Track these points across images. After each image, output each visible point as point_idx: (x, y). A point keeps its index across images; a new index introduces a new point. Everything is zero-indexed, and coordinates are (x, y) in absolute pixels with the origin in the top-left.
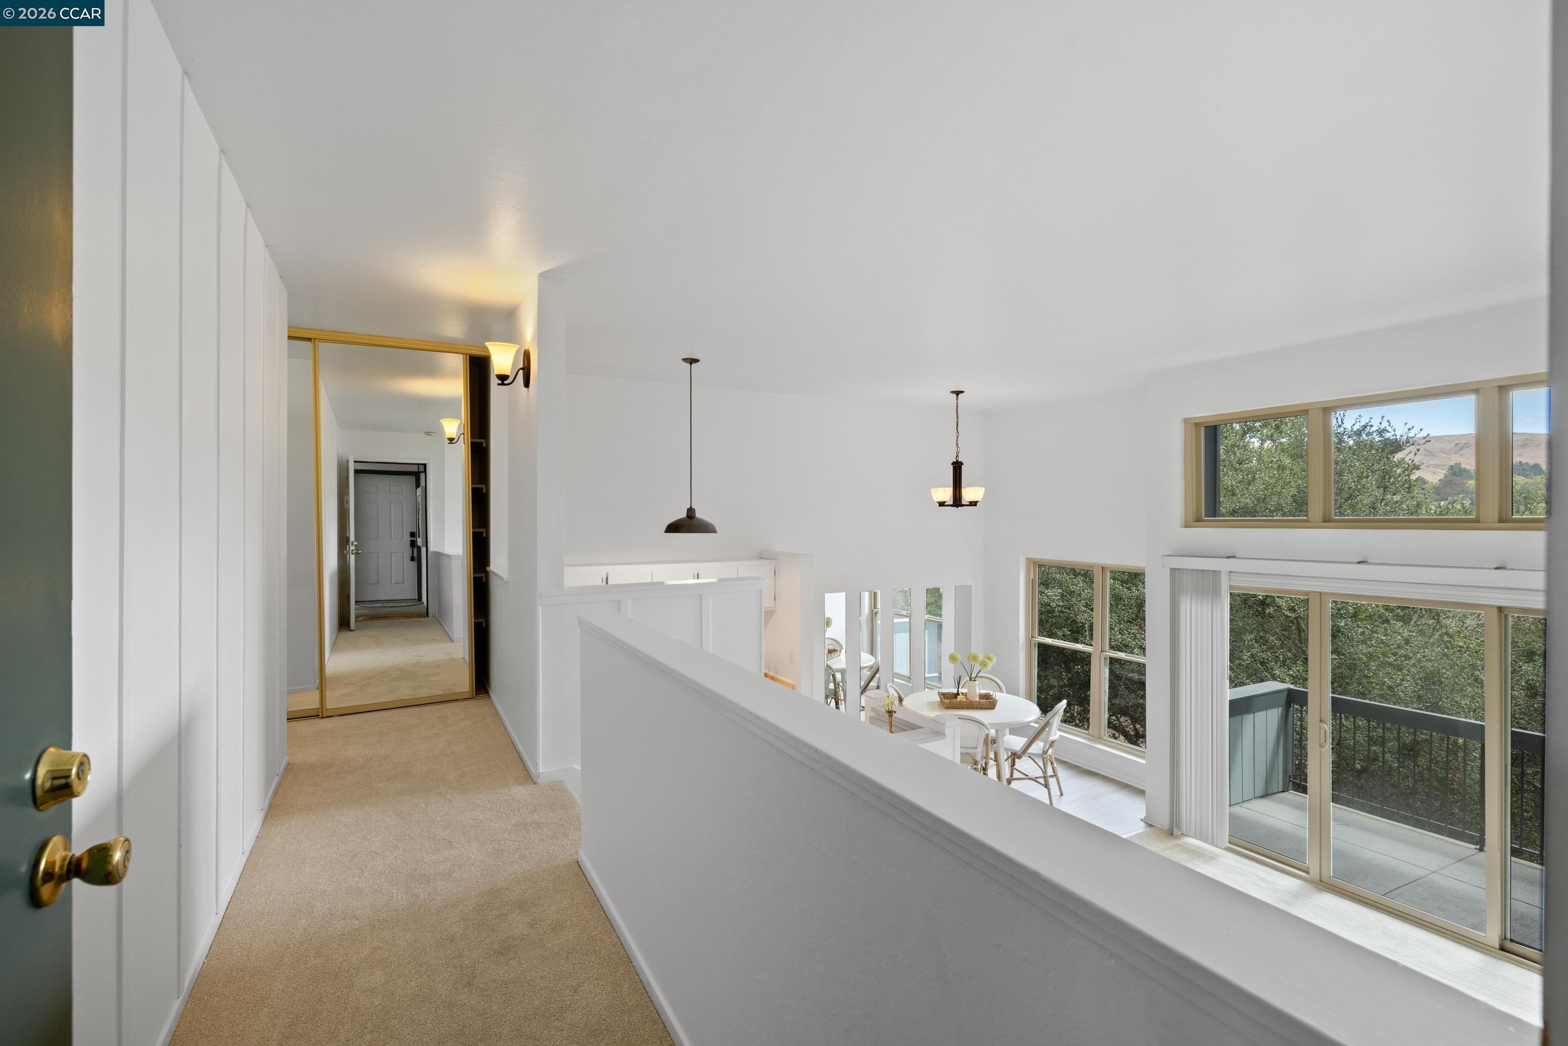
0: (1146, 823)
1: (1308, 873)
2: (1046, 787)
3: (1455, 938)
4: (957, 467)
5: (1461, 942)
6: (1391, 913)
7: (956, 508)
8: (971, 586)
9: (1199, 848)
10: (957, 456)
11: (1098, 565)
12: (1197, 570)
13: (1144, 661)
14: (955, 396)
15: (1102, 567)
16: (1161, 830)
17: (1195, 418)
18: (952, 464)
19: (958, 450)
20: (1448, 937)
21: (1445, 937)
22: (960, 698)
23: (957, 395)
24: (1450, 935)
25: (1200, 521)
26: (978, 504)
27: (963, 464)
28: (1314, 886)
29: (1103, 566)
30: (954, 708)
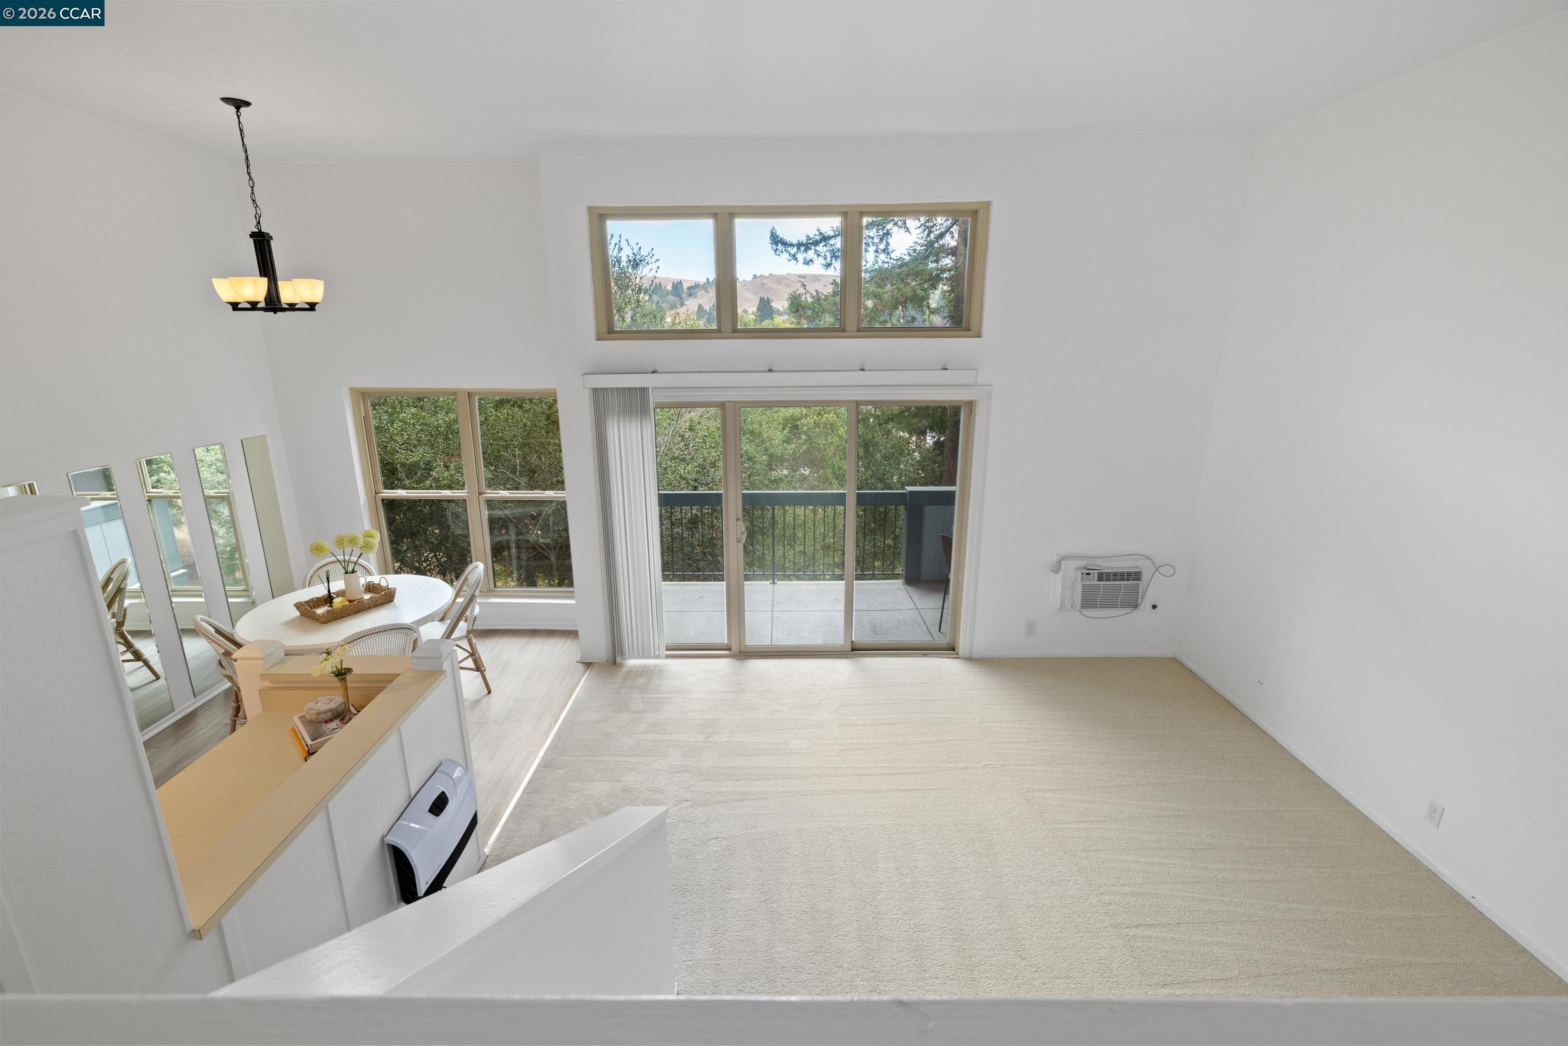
0: (583, 663)
1: (730, 649)
2: (477, 671)
3: (828, 655)
4: (261, 241)
5: (832, 656)
6: (790, 655)
7: (272, 313)
8: (264, 436)
9: (644, 666)
10: (259, 223)
11: (463, 391)
12: (623, 389)
13: (565, 495)
14: (234, 110)
15: (468, 393)
16: (601, 664)
17: (600, 207)
18: (251, 236)
19: (259, 212)
20: (825, 656)
21: (824, 658)
22: (338, 602)
23: (238, 108)
24: (825, 655)
25: (612, 333)
26: (317, 307)
27: (272, 239)
28: (737, 659)
29: (468, 391)
30: (337, 619)
